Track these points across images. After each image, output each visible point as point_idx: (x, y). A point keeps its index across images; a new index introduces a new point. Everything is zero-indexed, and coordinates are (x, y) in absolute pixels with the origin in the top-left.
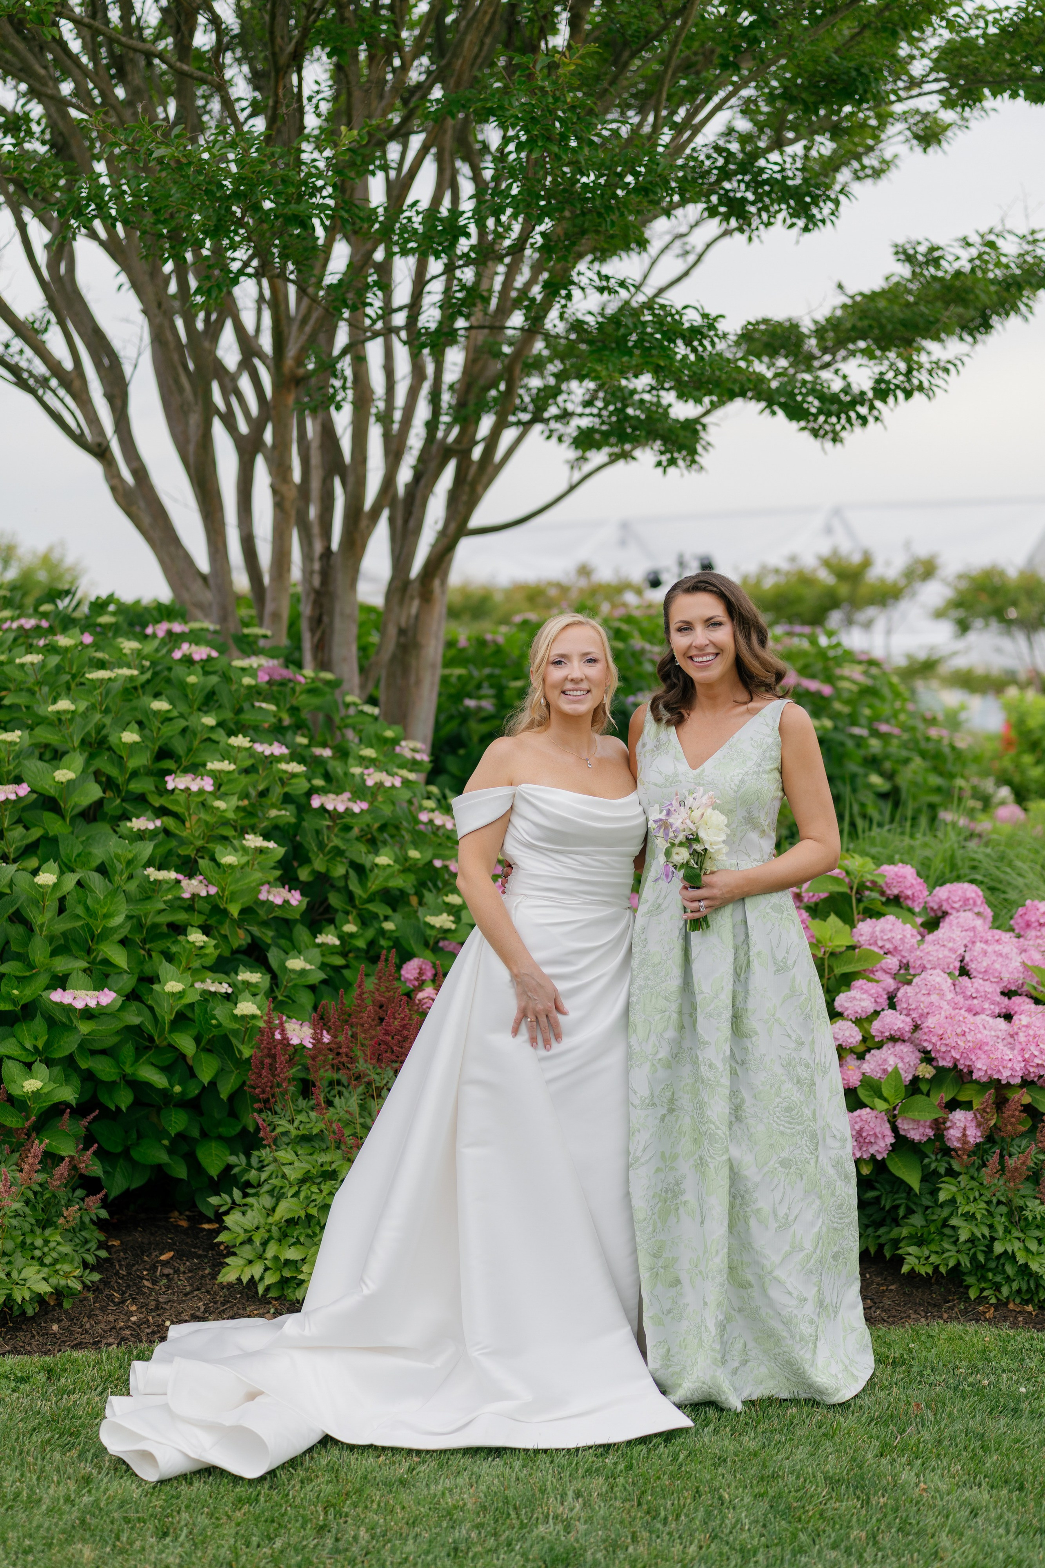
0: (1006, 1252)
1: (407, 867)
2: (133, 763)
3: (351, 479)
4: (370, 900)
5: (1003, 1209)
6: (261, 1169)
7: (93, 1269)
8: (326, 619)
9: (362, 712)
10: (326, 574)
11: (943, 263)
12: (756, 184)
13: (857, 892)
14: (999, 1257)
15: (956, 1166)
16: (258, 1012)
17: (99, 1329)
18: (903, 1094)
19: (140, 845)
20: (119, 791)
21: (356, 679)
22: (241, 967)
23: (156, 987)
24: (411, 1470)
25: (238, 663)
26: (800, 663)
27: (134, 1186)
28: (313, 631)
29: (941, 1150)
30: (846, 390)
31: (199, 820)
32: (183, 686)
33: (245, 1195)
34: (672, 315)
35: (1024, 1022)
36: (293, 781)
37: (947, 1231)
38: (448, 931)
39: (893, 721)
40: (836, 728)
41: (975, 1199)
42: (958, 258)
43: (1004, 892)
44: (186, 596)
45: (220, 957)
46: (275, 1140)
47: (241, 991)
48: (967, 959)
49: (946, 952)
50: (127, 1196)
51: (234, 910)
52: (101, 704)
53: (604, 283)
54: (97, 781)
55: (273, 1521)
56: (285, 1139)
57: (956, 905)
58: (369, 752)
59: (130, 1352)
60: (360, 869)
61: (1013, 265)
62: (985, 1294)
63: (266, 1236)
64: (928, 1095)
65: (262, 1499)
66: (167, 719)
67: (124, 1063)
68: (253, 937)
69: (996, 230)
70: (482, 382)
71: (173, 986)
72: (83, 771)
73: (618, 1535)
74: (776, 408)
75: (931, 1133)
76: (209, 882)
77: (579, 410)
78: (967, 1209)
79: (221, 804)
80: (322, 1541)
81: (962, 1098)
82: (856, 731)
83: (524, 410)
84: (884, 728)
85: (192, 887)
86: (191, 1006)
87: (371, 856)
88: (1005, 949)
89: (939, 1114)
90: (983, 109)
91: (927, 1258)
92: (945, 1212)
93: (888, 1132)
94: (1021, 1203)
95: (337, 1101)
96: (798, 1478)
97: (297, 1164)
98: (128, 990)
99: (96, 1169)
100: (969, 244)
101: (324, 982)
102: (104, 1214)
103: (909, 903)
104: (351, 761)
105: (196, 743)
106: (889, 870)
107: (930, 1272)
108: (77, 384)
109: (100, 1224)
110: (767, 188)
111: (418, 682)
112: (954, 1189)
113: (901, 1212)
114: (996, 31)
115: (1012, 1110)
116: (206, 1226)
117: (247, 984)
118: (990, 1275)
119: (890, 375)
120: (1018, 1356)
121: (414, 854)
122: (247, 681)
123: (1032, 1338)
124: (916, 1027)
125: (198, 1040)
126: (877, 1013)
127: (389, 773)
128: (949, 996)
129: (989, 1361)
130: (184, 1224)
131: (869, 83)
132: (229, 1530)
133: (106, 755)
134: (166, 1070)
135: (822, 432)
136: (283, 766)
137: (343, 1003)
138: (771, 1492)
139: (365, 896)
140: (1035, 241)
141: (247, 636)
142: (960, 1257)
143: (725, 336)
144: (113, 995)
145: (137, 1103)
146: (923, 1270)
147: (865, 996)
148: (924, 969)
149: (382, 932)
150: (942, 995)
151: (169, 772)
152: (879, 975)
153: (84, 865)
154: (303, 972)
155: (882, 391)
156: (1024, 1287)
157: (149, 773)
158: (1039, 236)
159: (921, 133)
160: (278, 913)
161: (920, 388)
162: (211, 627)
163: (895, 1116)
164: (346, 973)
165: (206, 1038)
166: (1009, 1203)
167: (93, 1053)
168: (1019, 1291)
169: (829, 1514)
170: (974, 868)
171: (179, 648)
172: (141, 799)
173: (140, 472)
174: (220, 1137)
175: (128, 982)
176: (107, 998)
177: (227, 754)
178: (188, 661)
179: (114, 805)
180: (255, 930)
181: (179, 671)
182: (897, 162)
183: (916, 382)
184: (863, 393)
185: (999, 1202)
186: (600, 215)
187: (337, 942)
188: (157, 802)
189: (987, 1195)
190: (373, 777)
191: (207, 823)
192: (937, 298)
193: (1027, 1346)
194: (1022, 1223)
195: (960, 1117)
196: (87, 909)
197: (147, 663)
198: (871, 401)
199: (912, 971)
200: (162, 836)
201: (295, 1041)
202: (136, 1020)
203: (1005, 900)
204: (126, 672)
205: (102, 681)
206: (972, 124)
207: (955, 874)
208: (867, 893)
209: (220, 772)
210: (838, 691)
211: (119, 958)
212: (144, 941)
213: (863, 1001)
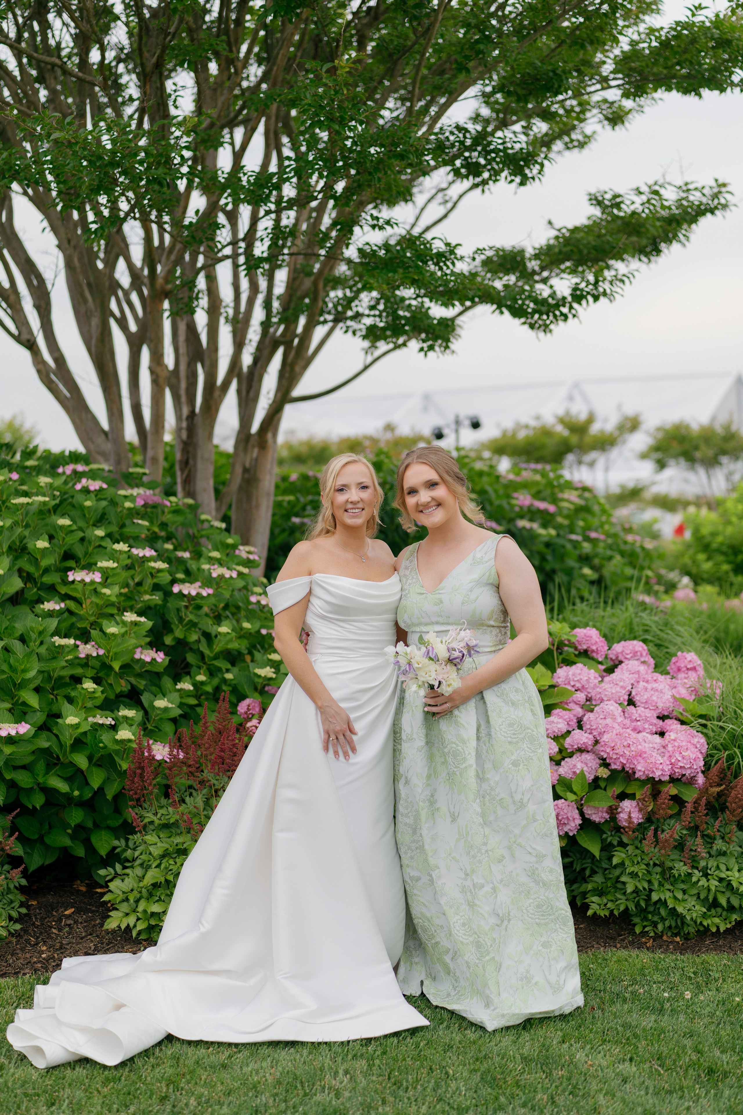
0: (660, 899)
1: (242, 634)
2: (44, 563)
3: (207, 363)
4: (216, 658)
5: (658, 869)
6: (134, 849)
7: (16, 921)
8: (191, 462)
9: (212, 526)
10: (191, 430)
11: (623, 206)
12: (486, 153)
13: (558, 648)
14: (656, 903)
15: (625, 840)
16: (133, 738)
17: (19, 963)
18: (587, 789)
19: (49, 620)
20: (36, 583)
21: (213, 504)
22: (122, 706)
23: (59, 721)
24: (230, 1057)
25: (122, 492)
26: (534, 490)
27: (47, 863)
28: (182, 470)
29: (615, 828)
30: (553, 295)
31: (92, 602)
32: (82, 508)
33: (125, 868)
34: (425, 244)
35: (672, 737)
36: (159, 575)
37: (619, 885)
38: (271, 679)
39: (600, 530)
40: (558, 535)
41: (638, 863)
42: (633, 203)
43: (667, 648)
44: (92, 447)
45: (106, 698)
46: (145, 827)
47: (121, 723)
48: (633, 693)
49: (618, 689)
50: (42, 869)
51: (116, 666)
52: (22, 521)
53: (375, 222)
54: (20, 576)
55: (129, 1094)
56: (152, 827)
57: (628, 656)
58: (216, 554)
59: (39, 979)
60: (208, 636)
61: (673, 207)
62: (646, 929)
63: (138, 895)
64: (605, 789)
65: (123, 1079)
66: (68, 531)
67: (38, 775)
68: (132, 685)
69: (660, 183)
70: (299, 294)
71: (71, 720)
72: (9, 570)
73: (373, 1100)
74: (504, 309)
75: (607, 816)
76: (99, 646)
77: (367, 312)
78: (632, 869)
79: (107, 591)
80: (163, 1108)
81: (629, 791)
82: (573, 537)
83: (329, 313)
84: (593, 535)
85: (86, 650)
86: (85, 733)
87: (215, 627)
88: (660, 686)
89: (613, 803)
90: (653, 99)
91: (606, 905)
92: (617, 872)
93: (577, 816)
94: (670, 864)
95: (187, 799)
96: (503, 1058)
97: (159, 844)
98: (40, 722)
99: (19, 850)
100: (641, 193)
101: (181, 716)
102: (24, 882)
103: (594, 655)
104: (202, 560)
105: (90, 549)
106: (580, 632)
107: (607, 914)
108: (12, 298)
109: (21, 889)
110: (493, 155)
111: (258, 506)
112: (623, 855)
113: (588, 873)
114: (657, 44)
115: (663, 799)
116: (99, 890)
117: (126, 718)
118: (650, 916)
119: (583, 285)
120: (667, 971)
121: (246, 625)
122: (128, 504)
123: (677, 960)
124: (597, 742)
125: (90, 758)
126: (569, 732)
127: (228, 568)
128: (620, 719)
129: (644, 975)
130: (83, 889)
131: (562, 81)
132: (97, 1100)
133: (26, 558)
134: (69, 780)
135: (537, 325)
136: (152, 564)
137: (193, 730)
138: (482, 1069)
139: (211, 655)
140: (688, 190)
141: (132, 474)
142: (628, 903)
143: (462, 258)
144: (28, 726)
145: (48, 804)
146: (602, 913)
147: (560, 720)
148: (602, 701)
149: (225, 681)
150: (614, 719)
151: (70, 569)
152: (572, 706)
153: (10, 635)
154: (166, 709)
155: (578, 296)
156: (673, 925)
157: (58, 570)
158: (691, 187)
159: (610, 116)
160: (148, 668)
161: (605, 294)
162: (106, 467)
163: (582, 805)
164: (199, 710)
165: (97, 756)
166: (661, 865)
167: (15, 768)
168: (670, 927)
169: (522, 1083)
170: (646, 631)
171: (80, 482)
172: (52, 589)
173: (60, 360)
174: (108, 828)
175: (40, 718)
176: (24, 728)
177: (113, 556)
178: (86, 491)
179: (32, 592)
180: (133, 680)
181: (79, 498)
182: (596, 136)
183: (601, 290)
184: (564, 298)
185: (655, 865)
186: (370, 173)
187: (191, 688)
188: (63, 590)
189: (647, 859)
190: (217, 571)
191: (97, 605)
192: (619, 231)
193: (673, 965)
194: (672, 879)
195: (627, 805)
196: (11, 667)
197: (58, 493)
198: (570, 303)
199: (594, 703)
200: (66, 614)
201: (158, 757)
202: (46, 745)
203: (667, 653)
204: (41, 499)
205: (22, 505)
206: (646, 109)
207: (632, 635)
208: (566, 649)
209: (107, 568)
210: (560, 509)
211: (33, 700)
212: (53, 689)
213: (558, 723)
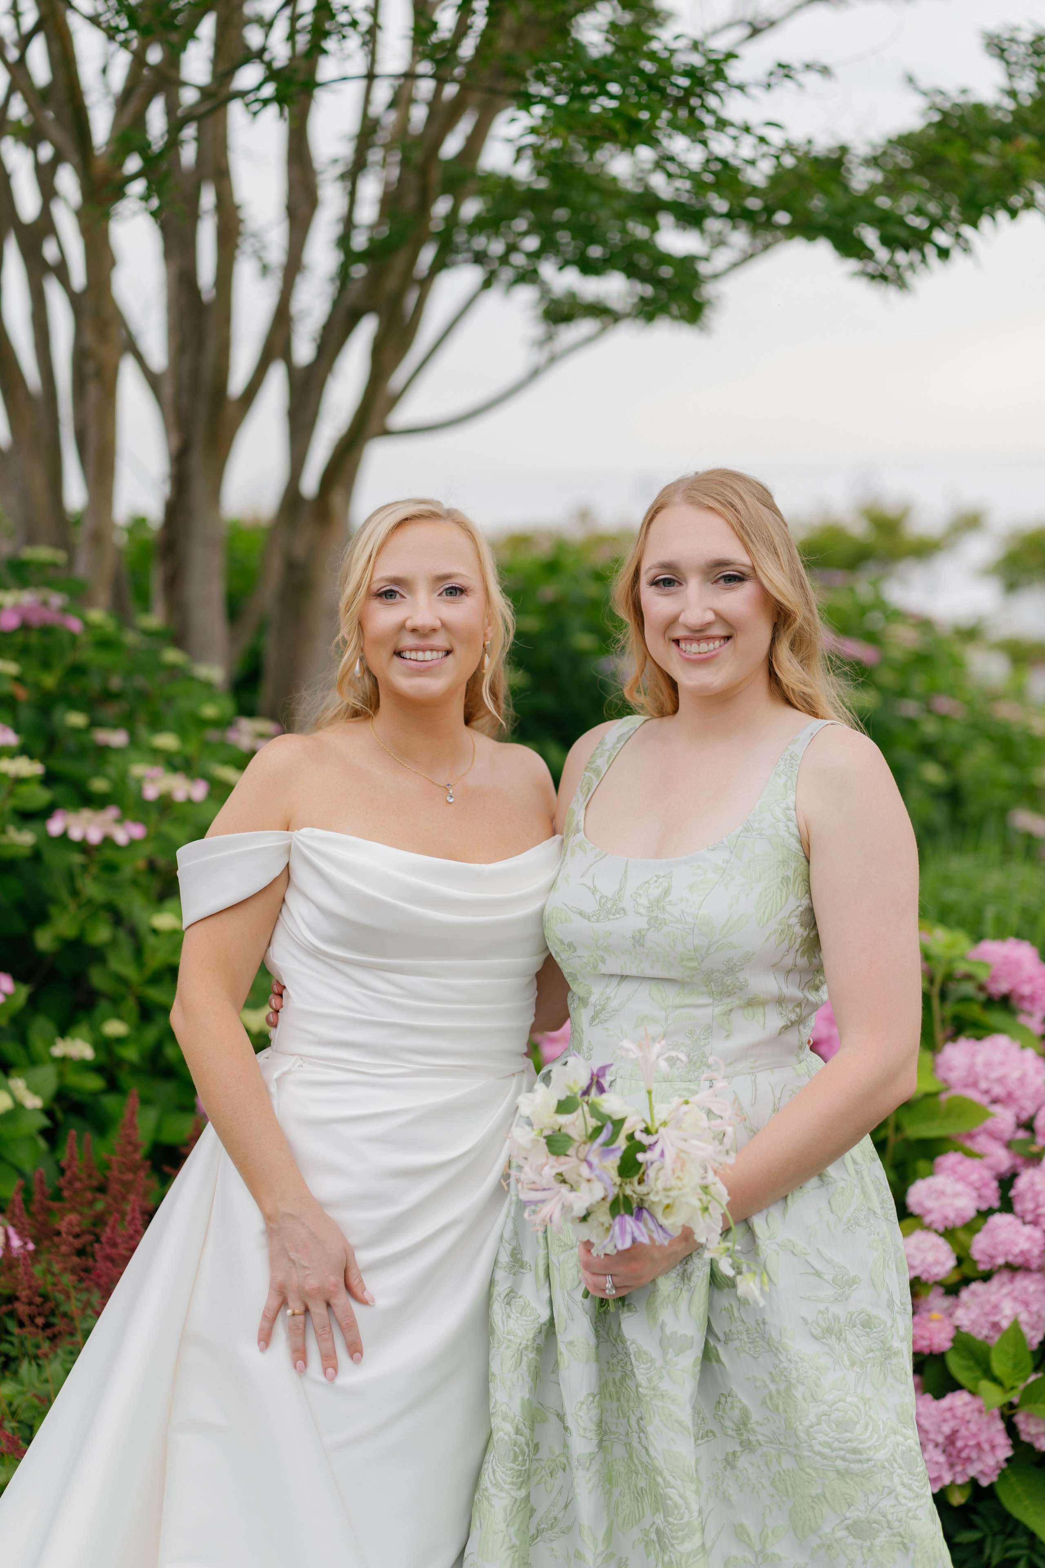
4: (154, 980)
13: (942, 991)
18: (1028, 1371)
36: (23, 790)
60: (132, 933)
87: (146, 914)
93: (1001, 1437)
103: (1025, 1006)
104: (140, 754)
106: (993, 951)
126: (980, 1218)
127: (191, 777)
135: (883, 276)
136: (5, 765)
147: (960, 1187)
152: (983, 1143)
163: (1012, 1408)
164: (109, 1100)
187: (90, 1053)
190: (159, 783)
199: (1039, 1139)
213: (957, 1195)
